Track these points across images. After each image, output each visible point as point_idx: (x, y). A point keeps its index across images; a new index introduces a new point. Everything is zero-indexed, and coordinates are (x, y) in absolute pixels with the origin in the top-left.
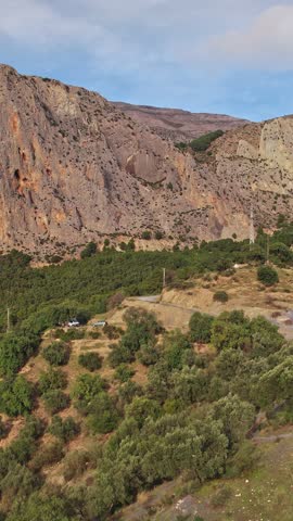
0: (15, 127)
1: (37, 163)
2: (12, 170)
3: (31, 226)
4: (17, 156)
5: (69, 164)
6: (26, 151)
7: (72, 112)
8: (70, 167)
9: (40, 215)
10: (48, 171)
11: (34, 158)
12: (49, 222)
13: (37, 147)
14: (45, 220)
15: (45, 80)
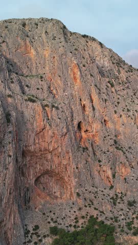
0: (75, 78)
1: (97, 114)
2: (76, 123)
3: (97, 180)
4: (79, 107)
5: (122, 113)
6: (86, 102)
7: (106, 64)
8: (123, 116)
9: (105, 168)
10: (105, 121)
11: (94, 109)
12: (114, 176)
13: (95, 97)
14: (109, 173)
15: (84, 36)
